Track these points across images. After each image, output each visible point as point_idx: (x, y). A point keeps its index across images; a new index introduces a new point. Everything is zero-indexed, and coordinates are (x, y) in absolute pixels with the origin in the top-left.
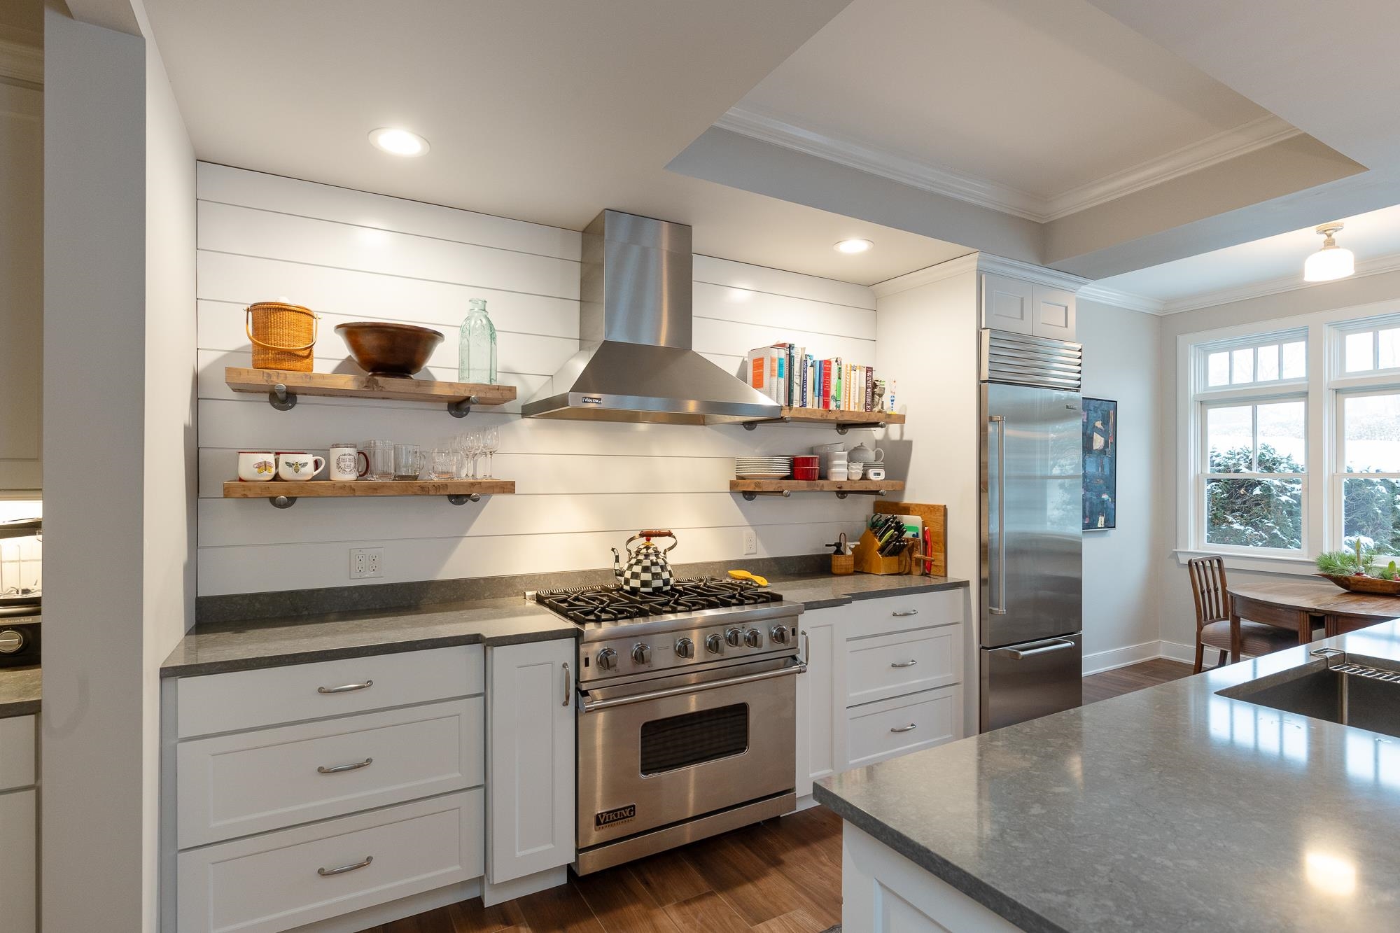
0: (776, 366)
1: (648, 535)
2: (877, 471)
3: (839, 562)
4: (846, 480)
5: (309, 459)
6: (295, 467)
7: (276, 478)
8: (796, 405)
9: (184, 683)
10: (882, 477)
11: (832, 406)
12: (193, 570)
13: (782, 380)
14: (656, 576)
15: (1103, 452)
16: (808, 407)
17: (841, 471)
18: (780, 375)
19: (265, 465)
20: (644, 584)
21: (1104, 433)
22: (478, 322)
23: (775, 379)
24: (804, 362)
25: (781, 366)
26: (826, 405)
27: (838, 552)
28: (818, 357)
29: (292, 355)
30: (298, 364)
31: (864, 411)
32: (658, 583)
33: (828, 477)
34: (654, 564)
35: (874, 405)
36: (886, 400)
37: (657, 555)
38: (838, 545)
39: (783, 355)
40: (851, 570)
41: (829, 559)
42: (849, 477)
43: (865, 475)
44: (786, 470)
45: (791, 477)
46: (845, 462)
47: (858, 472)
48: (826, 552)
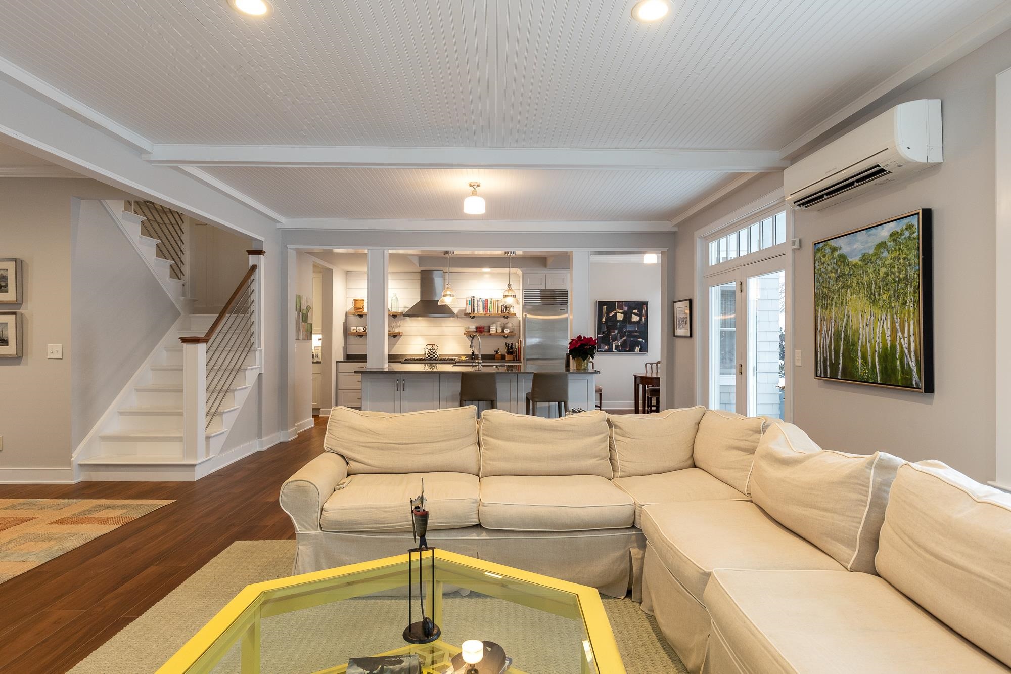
0: (468, 302)
1: (433, 345)
3: (497, 356)
4: (495, 332)
5: (362, 328)
6: (359, 329)
7: (357, 331)
8: (476, 312)
9: (339, 363)
10: (508, 332)
11: (489, 312)
12: (345, 348)
13: (470, 306)
14: (431, 355)
15: (638, 322)
16: (480, 312)
17: (493, 330)
18: (469, 305)
19: (354, 329)
20: (429, 356)
21: (640, 315)
22: (394, 298)
23: (468, 306)
24: (478, 301)
25: (469, 302)
26: (486, 312)
27: (497, 353)
28: (484, 299)
29: (359, 309)
30: (361, 310)
32: (432, 356)
33: (490, 332)
34: (431, 352)
35: (506, 311)
36: (511, 309)
37: (433, 350)
38: (497, 351)
39: (470, 300)
40: (500, 359)
41: (494, 355)
42: (497, 332)
43: (503, 331)
44: (475, 330)
45: (476, 332)
46: (495, 328)
47: (499, 330)
48: (494, 353)
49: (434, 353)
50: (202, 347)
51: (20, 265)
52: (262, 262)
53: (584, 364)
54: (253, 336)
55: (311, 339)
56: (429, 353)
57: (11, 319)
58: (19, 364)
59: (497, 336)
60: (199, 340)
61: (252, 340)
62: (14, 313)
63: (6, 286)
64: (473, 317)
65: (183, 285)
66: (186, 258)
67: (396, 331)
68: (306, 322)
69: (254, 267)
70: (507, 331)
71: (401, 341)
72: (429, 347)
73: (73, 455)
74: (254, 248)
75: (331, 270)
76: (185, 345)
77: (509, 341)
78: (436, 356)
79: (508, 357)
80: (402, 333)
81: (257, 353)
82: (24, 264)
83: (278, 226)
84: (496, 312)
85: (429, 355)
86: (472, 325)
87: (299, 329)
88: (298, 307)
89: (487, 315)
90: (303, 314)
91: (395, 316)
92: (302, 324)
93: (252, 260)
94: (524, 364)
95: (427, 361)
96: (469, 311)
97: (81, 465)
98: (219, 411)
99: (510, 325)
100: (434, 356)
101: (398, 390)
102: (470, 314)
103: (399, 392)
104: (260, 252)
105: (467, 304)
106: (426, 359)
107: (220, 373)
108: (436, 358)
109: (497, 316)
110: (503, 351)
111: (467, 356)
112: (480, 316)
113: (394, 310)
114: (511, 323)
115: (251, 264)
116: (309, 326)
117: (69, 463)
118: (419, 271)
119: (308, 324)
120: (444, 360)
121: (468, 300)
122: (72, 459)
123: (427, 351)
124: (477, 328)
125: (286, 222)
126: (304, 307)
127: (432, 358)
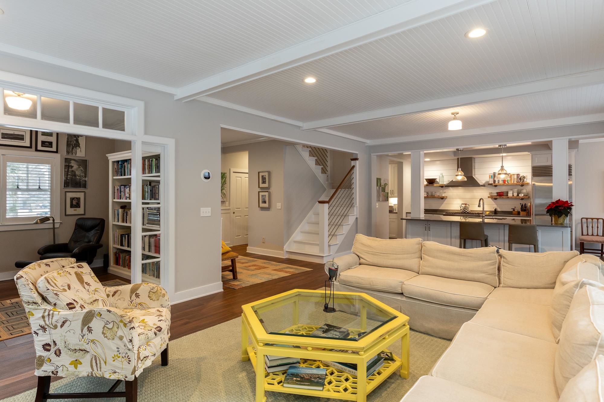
0: (491, 177)
1: (466, 204)
2: (521, 194)
3: (514, 212)
4: (512, 196)
8: (497, 183)
10: (523, 195)
11: (506, 182)
13: (492, 179)
16: (500, 183)
17: (510, 194)
22: (441, 176)
23: (490, 179)
25: (492, 177)
26: (504, 182)
27: (514, 210)
31: (516, 183)
33: (508, 196)
34: (465, 208)
35: (521, 181)
36: (525, 180)
37: (466, 207)
38: (514, 209)
39: (492, 175)
40: (517, 214)
41: (512, 212)
42: (513, 196)
43: (518, 195)
44: (496, 195)
45: (497, 196)
46: (512, 193)
47: (515, 194)
48: (512, 210)
49: (466, 209)
50: (326, 205)
51: (269, 173)
52: (357, 164)
53: (561, 220)
54: (353, 200)
55: (388, 200)
56: (463, 209)
57: (267, 194)
58: (269, 211)
59: (513, 198)
60: (324, 202)
61: (353, 201)
62: (268, 192)
63: (266, 182)
64: (496, 186)
65: (327, 176)
66: (329, 164)
67: (443, 195)
68: (384, 191)
69: (354, 166)
70: (521, 195)
71: (446, 201)
72: (463, 206)
73: (284, 247)
74: (354, 157)
75: (402, 162)
76: (320, 204)
77: (523, 202)
78: (468, 211)
79: (522, 213)
80: (447, 197)
81: (355, 208)
82: (271, 173)
83: (366, 145)
84: (513, 182)
85: (463, 210)
86: (495, 191)
87: (380, 196)
88: (379, 184)
89: (505, 184)
90: (382, 188)
91: (442, 187)
92: (382, 193)
93: (353, 163)
94: (533, 218)
95: (463, 214)
96: (491, 182)
97: (287, 251)
98: (335, 234)
99: (524, 191)
100: (466, 211)
101: (426, 230)
102: (492, 184)
103: (427, 231)
104: (356, 159)
105: (490, 178)
106: (462, 213)
107: (336, 217)
108: (468, 212)
109: (513, 185)
110: (518, 208)
111: (491, 212)
112: (500, 185)
113: (441, 183)
114: (527, 190)
115: (352, 165)
116: (386, 193)
117: (283, 250)
118: (457, 158)
119: (385, 193)
120: (473, 214)
121: (490, 175)
122: (284, 249)
123: (462, 207)
124: (497, 193)
125: (369, 142)
126: (383, 184)
127: (464, 212)
